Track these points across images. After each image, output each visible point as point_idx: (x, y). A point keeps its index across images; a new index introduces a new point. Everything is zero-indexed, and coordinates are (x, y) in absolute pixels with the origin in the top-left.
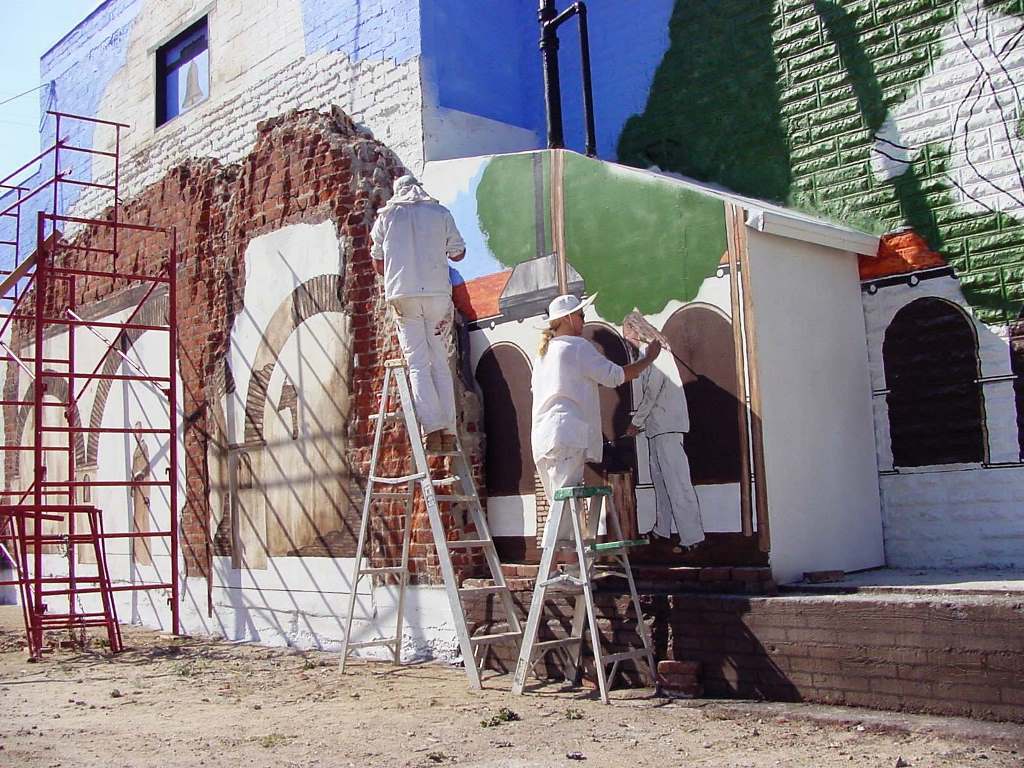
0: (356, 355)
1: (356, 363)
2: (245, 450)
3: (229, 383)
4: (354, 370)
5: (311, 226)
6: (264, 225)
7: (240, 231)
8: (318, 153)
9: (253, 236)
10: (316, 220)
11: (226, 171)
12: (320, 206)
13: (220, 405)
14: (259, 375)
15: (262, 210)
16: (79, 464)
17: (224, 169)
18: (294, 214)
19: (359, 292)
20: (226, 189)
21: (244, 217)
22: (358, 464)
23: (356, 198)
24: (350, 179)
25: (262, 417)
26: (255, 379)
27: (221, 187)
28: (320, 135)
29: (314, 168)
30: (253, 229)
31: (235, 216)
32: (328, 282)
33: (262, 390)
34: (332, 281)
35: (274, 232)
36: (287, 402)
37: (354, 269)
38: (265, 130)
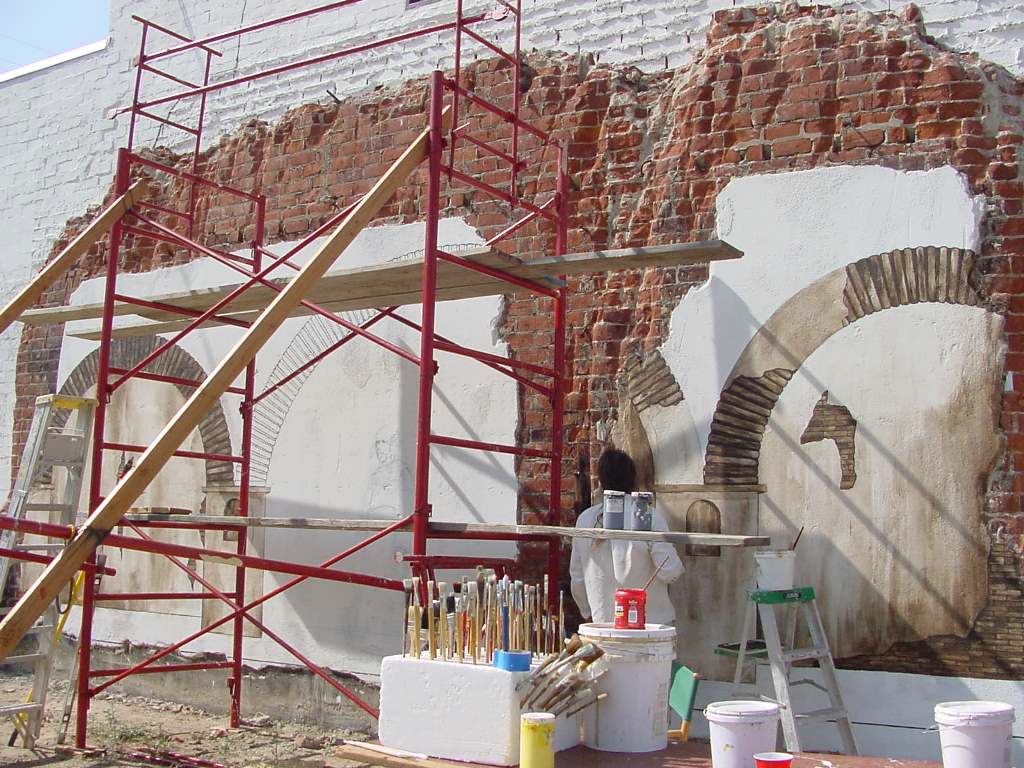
0: (1010, 373)
1: (1009, 386)
2: (705, 496)
3: (665, 389)
4: (1004, 396)
5: (899, 172)
6: (765, 160)
7: (696, 164)
8: (906, 68)
9: (737, 174)
10: (909, 164)
11: (625, 74)
12: (919, 144)
13: (638, 422)
14: (750, 383)
15: (762, 137)
16: (215, 481)
17: (619, 71)
18: (848, 150)
19: (1011, 281)
20: (637, 99)
21: (710, 144)
22: (1012, 537)
23: (995, 142)
24: (983, 114)
25: (757, 449)
26: (739, 389)
27: (626, 96)
28: (905, 42)
29: (902, 88)
30: (737, 163)
31: (678, 140)
32: (943, 259)
33: (758, 408)
34: (954, 258)
35: (795, 172)
36: (828, 431)
37: (1006, 245)
38: (736, 23)
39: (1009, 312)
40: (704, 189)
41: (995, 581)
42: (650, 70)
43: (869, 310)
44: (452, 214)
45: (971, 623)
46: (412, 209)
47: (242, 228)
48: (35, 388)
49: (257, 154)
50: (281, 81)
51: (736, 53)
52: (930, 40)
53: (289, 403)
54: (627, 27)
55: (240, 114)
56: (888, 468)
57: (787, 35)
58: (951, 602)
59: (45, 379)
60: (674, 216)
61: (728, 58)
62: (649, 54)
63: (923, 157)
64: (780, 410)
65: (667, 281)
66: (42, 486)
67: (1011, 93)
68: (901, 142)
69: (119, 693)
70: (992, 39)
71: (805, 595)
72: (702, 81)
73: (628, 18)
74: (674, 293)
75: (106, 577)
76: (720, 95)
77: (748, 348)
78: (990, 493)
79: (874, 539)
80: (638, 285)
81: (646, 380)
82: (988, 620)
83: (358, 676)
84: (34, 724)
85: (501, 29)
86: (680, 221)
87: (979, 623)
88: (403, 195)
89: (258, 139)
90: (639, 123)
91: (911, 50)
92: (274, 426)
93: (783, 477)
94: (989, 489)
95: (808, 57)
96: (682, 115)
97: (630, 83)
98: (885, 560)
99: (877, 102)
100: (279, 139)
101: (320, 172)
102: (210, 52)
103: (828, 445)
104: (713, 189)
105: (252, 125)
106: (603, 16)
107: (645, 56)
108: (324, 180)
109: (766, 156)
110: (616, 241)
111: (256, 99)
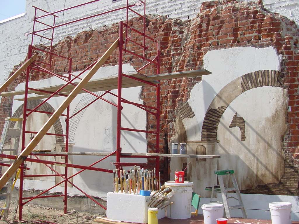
0: (290, 106)
1: (290, 110)
2: (202, 144)
3: (189, 113)
4: (288, 113)
5: (257, 48)
6: (218, 45)
7: (198, 47)
8: (258, 18)
9: (209, 50)
10: (260, 46)
11: (176, 21)
12: (262, 40)
13: (181, 123)
14: (214, 111)
15: (216, 39)
16: (59, 142)
17: (175, 20)
18: (242, 42)
19: (290, 80)
20: (180, 28)
21: (201, 41)
22: (291, 154)
23: (285, 39)
24: (281, 31)
25: (216, 130)
26: (211, 113)
27: (177, 27)
28: (258, 10)
29: (257, 24)
30: (209, 46)
31: (192, 40)
32: (270, 73)
33: (216, 118)
34: (273, 73)
35: (226, 49)
36: (237, 124)
37: (288, 69)
38: (209, 6)
39: (289, 89)
40: (200, 54)
41: (286, 167)
42: (184, 20)
43: (248, 89)
44: (126, 63)
45: (280, 179)
46: (114, 62)
47: (65, 68)
48: (5, 115)
49: (69, 46)
50: (76, 24)
51: (209, 14)
52: (265, 10)
53: (79, 119)
54: (177, 7)
55: (64, 34)
56: (255, 135)
57: (224, 9)
58: (274, 173)
59: (8, 112)
60: (191, 62)
61: (206, 16)
62: (183, 15)
63: (263, 44)
64: (223, 118)
65: (189, 81)
66: (8, 144)
67: (289, 25)
68: (257, 40)
69: (31, 204)
70: (283, 9)
71: (231, 172)
72: (199, 23)
73: (177, 5)
74: (191, 85)
75: (27, 170)
76: (204, 27)
77: (213, 100)
78: (284, 141)
79: (251, 155)
80: (181, 83)
81: (183, 110)
82: (285, 178)
83: (101, 198)
84: (6, 214)
85: (140, 8)
86: (193, 64)
87: (282, 179)
88: (112, 57)
89: (69, 42)
90: (181, 35)
91: (260, 13)
92: (75, 125)
93: (224, 138)
94: (284, 140)
95: (230, 15)
96: (193, 33)
97: (178, 24)
98: (254, 162)
99: (250, 28)
100: (75, 42)
101: (87, 51)
102: (55, 16)
103: (237, 129)
104: (202, 54)
105: (68, 37)
106: (170, 4)
107: (182, 16)
108: (89, 53)
109: (218, 44)
110: (174, 70)
111: (68, 30)
